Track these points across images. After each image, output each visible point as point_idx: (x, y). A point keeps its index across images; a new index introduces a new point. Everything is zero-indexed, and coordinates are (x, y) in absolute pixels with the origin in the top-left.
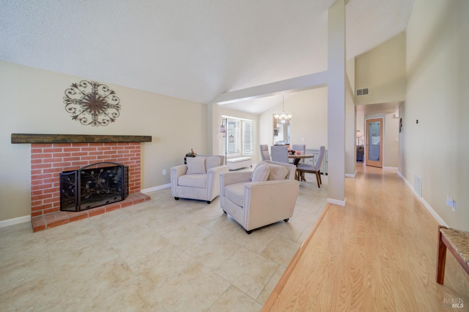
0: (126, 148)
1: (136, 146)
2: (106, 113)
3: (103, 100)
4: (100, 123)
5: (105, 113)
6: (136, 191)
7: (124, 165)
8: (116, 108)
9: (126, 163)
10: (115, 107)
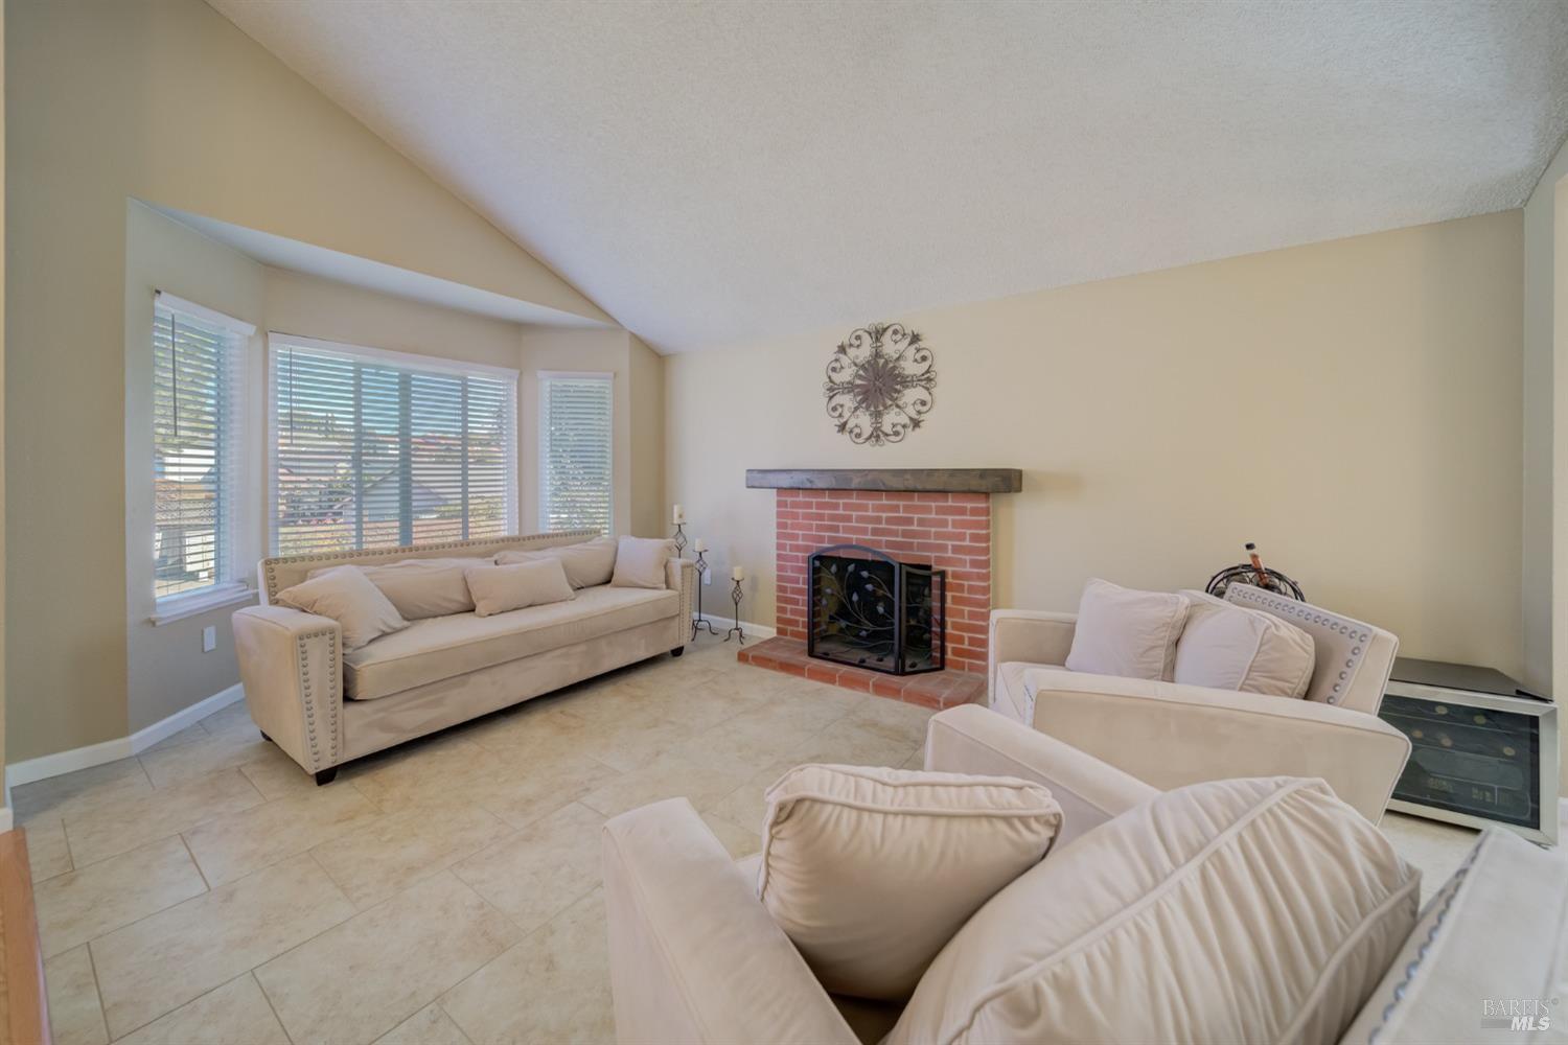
0: (940, 511)
1: (969, 505)
2: (900, 403)
3: (894, 368)
4: (887, 435)
5: (898, 406)
6: (972, 668)
7: (933, 564)
8: (923, 383)
9: (940, 560)
10: (921, 380)
